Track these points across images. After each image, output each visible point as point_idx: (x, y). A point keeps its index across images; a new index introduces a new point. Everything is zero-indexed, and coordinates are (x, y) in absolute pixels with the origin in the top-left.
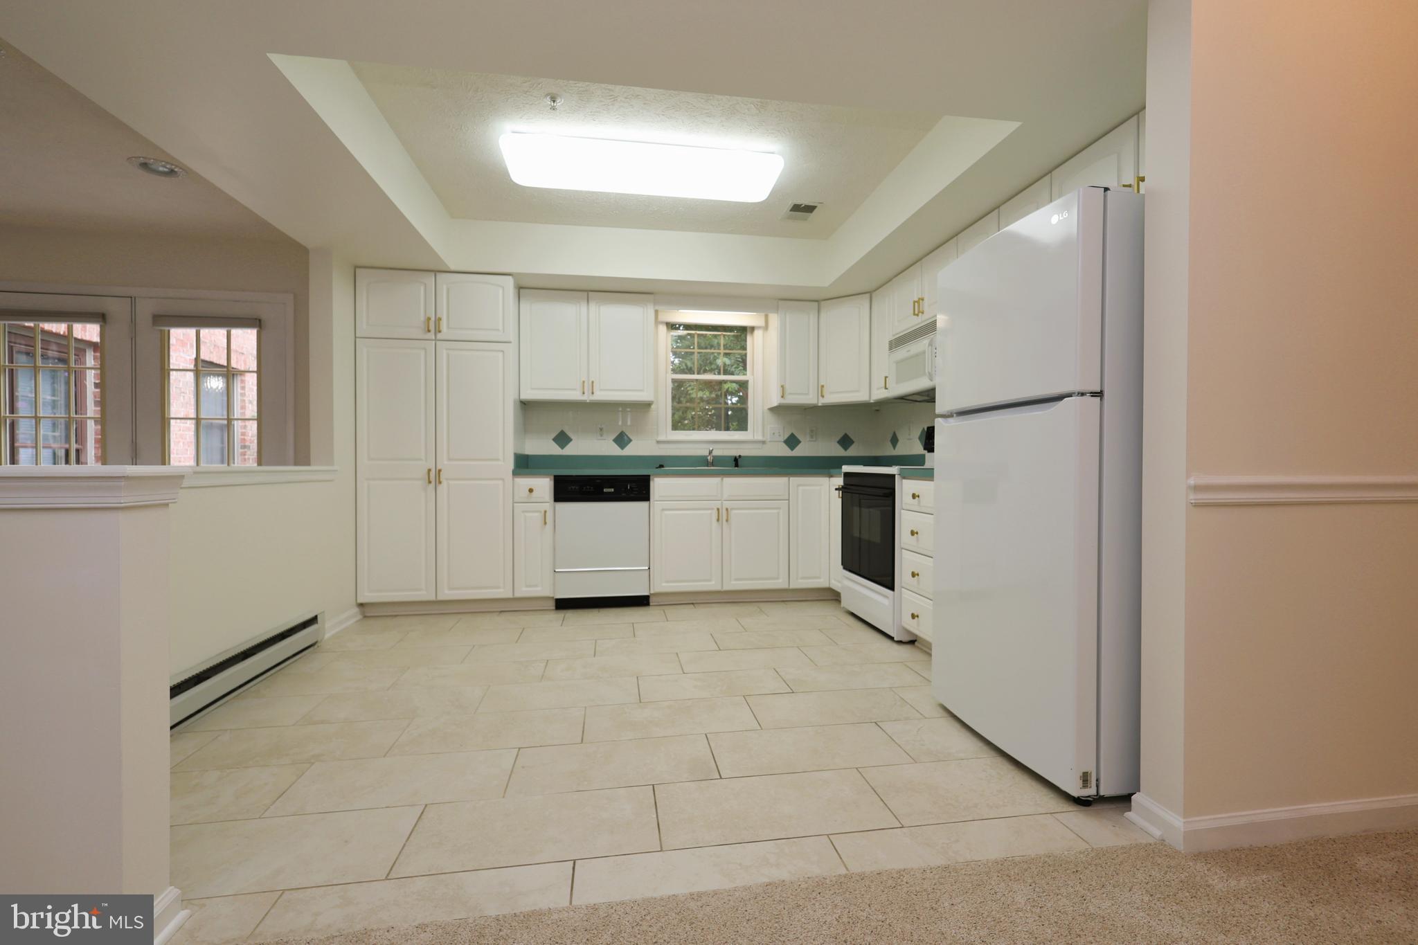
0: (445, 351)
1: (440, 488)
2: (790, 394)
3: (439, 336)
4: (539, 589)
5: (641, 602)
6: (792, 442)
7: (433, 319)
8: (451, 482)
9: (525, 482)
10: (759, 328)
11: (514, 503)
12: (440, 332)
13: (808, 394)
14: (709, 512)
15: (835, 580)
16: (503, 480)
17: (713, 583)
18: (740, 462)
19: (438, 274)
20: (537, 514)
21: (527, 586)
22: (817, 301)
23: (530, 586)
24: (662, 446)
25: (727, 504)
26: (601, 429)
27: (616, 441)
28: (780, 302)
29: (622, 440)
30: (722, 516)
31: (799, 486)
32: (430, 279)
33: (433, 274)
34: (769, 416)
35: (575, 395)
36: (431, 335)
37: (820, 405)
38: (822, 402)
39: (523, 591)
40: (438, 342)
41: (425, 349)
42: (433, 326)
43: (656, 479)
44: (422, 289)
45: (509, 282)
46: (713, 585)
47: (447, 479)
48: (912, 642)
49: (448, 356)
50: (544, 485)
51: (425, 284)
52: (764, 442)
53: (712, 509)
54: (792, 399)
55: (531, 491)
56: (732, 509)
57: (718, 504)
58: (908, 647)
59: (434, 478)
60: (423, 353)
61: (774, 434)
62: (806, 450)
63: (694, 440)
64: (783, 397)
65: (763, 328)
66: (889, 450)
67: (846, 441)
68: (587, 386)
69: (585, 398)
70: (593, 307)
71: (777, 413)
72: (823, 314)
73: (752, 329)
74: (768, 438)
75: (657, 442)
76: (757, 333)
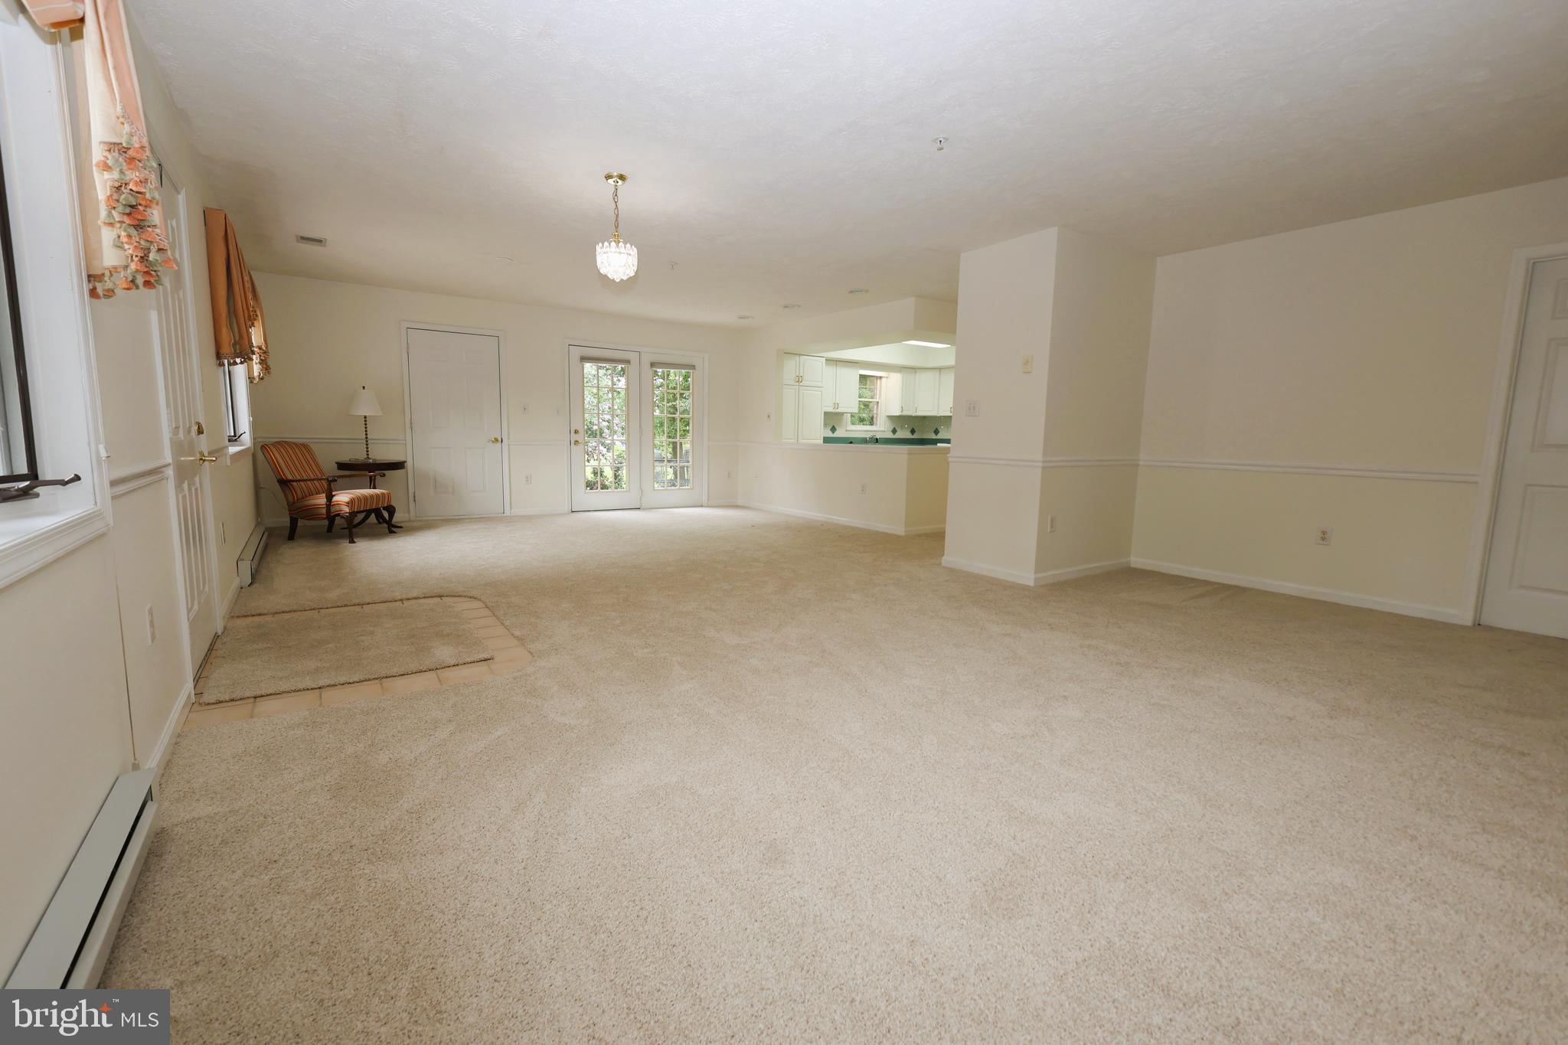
2: (906, 410)
6: (894, 431)
7: (799, 376)
10: (885, 377)
12: (801, 382)
18: (878, 441)
19: (801, 356)
22: (914, 369)
24: (847, 432)
28: (902, 369)
32: (797, 358)
33: (798, 355)
34: (887, 419)
35: (832, 409)
36: (798, 384)
37: (914, 415)
40: (800, 387)
45: (824, 360)
51: (796, 360)
52: (884, 431)
54: (906, 413)
61: (887, 427)
62: (900, 435)
63: (861, 430)
64: (902, 412)
65: (887, 378)
66: (934, 437)
67: (913, 432)
68: (836, 405)
69: (834, 411)
70: (839, 369)
71: (891, 418)
72: (918, 374)
73: (881, 378)
74: (884, 429)
75: (846, 430)
76: (884, 380)
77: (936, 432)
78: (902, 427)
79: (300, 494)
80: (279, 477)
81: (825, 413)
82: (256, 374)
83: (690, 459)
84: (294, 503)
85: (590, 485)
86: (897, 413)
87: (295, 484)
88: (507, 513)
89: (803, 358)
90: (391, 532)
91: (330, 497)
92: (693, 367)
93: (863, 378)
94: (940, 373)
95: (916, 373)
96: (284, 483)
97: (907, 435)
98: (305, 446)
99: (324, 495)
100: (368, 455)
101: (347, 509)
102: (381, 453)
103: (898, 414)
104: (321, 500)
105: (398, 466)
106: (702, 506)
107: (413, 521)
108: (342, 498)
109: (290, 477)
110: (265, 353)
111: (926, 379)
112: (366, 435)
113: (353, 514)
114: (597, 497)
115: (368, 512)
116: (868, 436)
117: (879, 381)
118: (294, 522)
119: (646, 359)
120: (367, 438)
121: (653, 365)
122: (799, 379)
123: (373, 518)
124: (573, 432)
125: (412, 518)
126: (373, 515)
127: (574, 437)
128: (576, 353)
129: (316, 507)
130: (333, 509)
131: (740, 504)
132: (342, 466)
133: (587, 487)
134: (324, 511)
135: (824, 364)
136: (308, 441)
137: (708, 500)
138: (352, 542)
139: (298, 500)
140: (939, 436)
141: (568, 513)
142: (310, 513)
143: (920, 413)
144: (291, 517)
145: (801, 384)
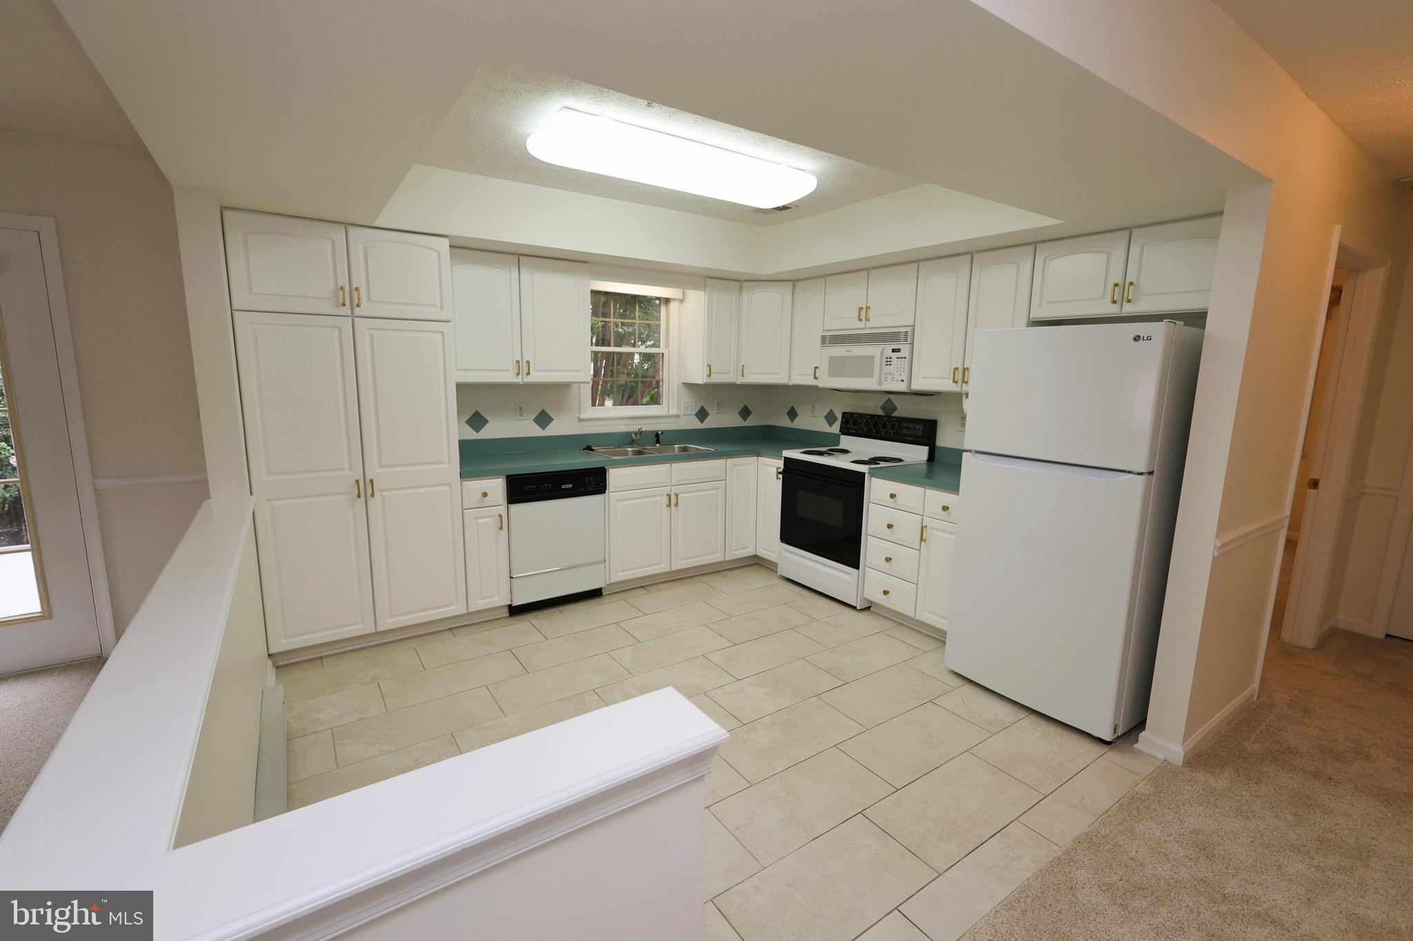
0: (367, 332)
1: (371, 502)
2: (715, 373)
3: (358, 311)
4: (496, 598)
5: (596, 594)
6: (702, 414)
7: (347, 289)
8: (384, 493)
9: (476, 486)
10: (675, 300)
11: (463, 509)
12: (358, 306)
13: (729, 373)
14: (660, 498)
15: (762, 548)
16: (449, 484)
17: (663, 565)
18: (661, 438)
19: (352, 230)
20: (489, 520)
21: (482, 599)
22: (740, 282)
23: (485, 598)
24: (583, 424)
25: (675, 490)
26: (521, 409)
27: (537, 420)
28: (707, 280)
29: (543, 419)
30: (672, 501)
31: (734, 466)
32: (338, 234)
33: (343, 228)
34: (683, 389)
35: (509, 377)
36: (346, 310)
37: (738, 383)
38: (740, 381)
39: (478, 604)
40: (357, 320)
41: (339, 328)
42: (349, 298)
43: (610, 470)
44: (329, 245)
45: (446, 242)
46: (663, 567)
47: (380, 491)
48: (868, 608)
49: (372, 336)
50: (497, 487)
51: (333, 241)
52: (678, 416)
53: (662, 495)
54: (716, 379)
55: (485, 495)
56: (680, 493)
57: (667, 490)
58: (866, 613)
59: (365, 489)
60: (335, 332)
61: (687, 408)
62: (713, 422)
63: (614, 417)
64: (709, 375)
65: (681, 303)
66: (785, 422)
67: (745, 413)
68: (523, 366)
69: (519, 380)
70: (525, 274)
71: (690, 387)
72: (745, 295)
73: (667, 301)
74: (682, 413)
75: (580, 420)
76: (673, 305)
77: (792, 414)
78: (720, 406)
81: (460, 387)
86: (700, 378)
89: (359, 233)
93: (602, 301)
94: (794, 289)
95: (741, 289)
97: (735, 422)
103: (702, 382)
111: (762, 306)
117: (663, 308)
135: (446, 255)
140: (798, 424)
143: (751, 379)
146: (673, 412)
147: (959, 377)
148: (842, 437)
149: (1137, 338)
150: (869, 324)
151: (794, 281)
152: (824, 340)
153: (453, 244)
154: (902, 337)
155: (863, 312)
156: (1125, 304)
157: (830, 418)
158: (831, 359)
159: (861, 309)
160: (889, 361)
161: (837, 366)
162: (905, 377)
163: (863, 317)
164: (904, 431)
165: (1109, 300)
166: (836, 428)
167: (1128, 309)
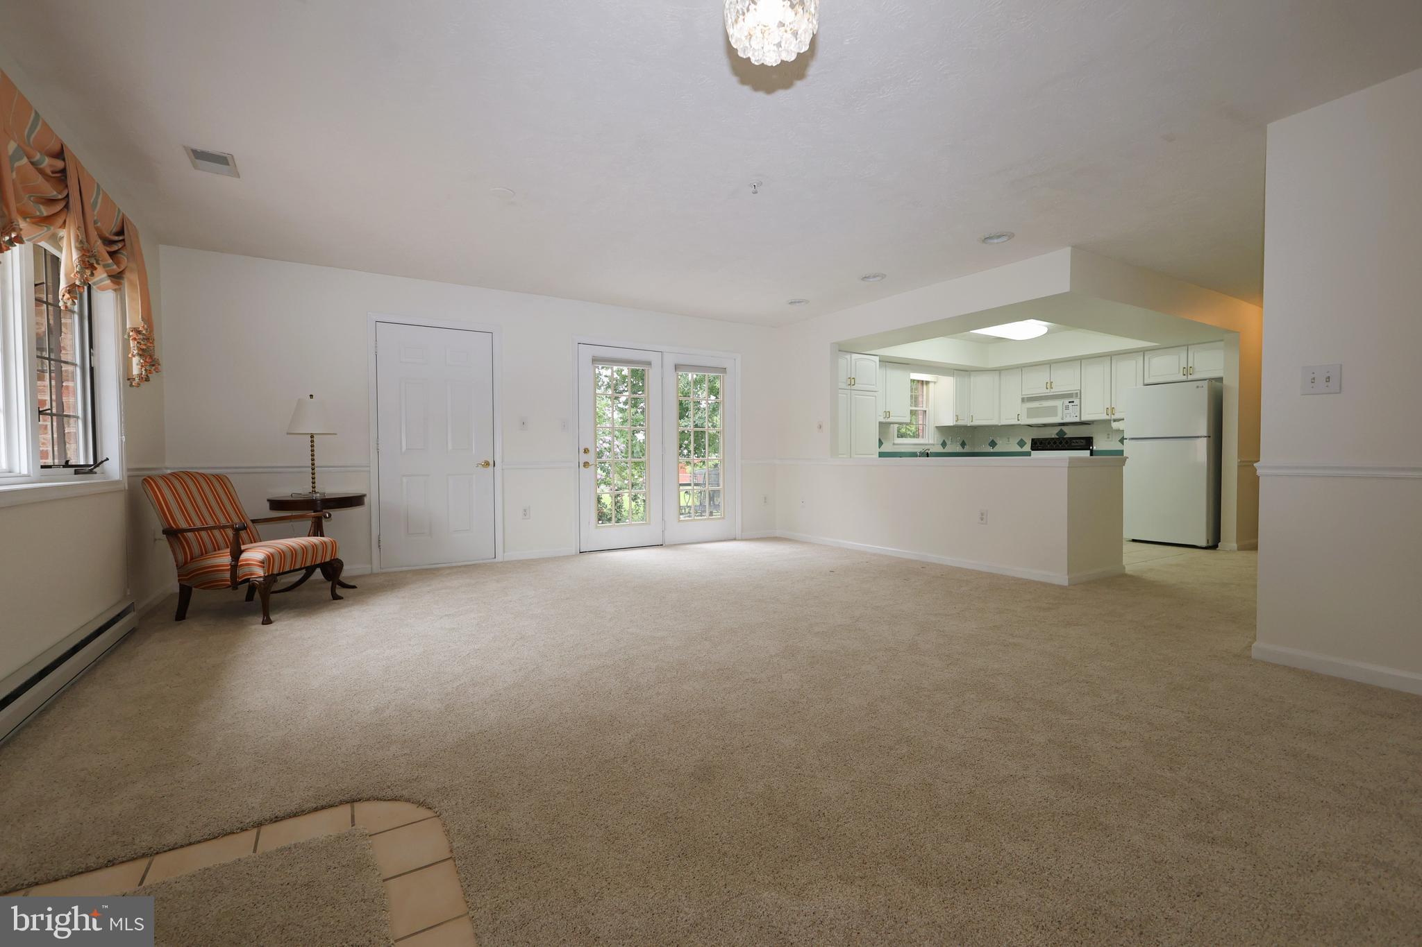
0: (854, 396)
2: (959, 419)
6: (944, 444)
7: (852, 378)
10: (932, 382)
12: (854, 384)
13: (964, 420)
19: (852, 354)
22: (968, 371)
24: (895, 446)
28: (955, 371)
32: (848, 356)
33: (850, 354)
34: (935, 429)
36: (850, 386)
37: (968, 425)
38: (970, 424)
40: (852, 391)
41: (847, 395)
45: (877, 359)
49: (855, 398)
51: (846, 359)
52: (934, 445)
54: (961, 423)
61: (937, 439)
62: (949, 447)
63: (907, 444)
64: (955, 421)
65: (935, 383)
66: (991, 449)
67: (963, 444)
68: (888, 414)
69: (885, 420)
70: (892, 370)
71: (940, 428)
72: (972, 378)
73: (927, 383)
74: (935, 443)
75: (894, 444)
76: (931, 385)
77: (993, 444)
78: (952, 438)
79: (196, 550)
80: (166, 526)
81: (880, 423)
82: (136, 370)
83: (721, 483)
84: (186, 563)
85: (602, 517)
86: (950, 422)
87: (190, 535)
88: (499, 558)
89: (855, 356)
90: (336, 597)
91: (236, 553)
92: (724, 370)
94: (1000, 373)
95: (970, 375)
96: (173, 534)
97: (959, 449)
98: (221, 479)
99: (229, 550)
100: (314, 487)
101: (260, 572)
102: (332, 487)
103: (952, 425)
104: (225, 559)
105: (355, 501)
106: (735, 539)
107: (377, 575)
108: (254, 555)
109: (183, 525)
110: (148, 339)
111: (981, 383)
112: (313, 460)
113: (271, 578)
114: (610, 534)
115: (310, 570)
116: (918, 450)
117: (925, 387)
118: (185, 593)
119: (670, 361)
120: (313, 464)
121: (677, 367)
122: (852, 382)
123: (318, 575)
124: (582, 451)
125: (376, 569)
126: (318, 570)
127: (584, 458)
128: (587, 353)
129: (216, 570)
130: (240, 572)
131: (778, 535)
132: (276, 504)
133: (599, 520)
134: (228, 575)
135: (878, 365)
136: (229, 471)
137: (742, 532)
138: (267, 621)
139: (192, 559)
140: (997, 449)
141: (575, 556)
142: (206, 580)
143: (976, 423)
144: (180, 585)
145: (853, 387)
146: (931, 442)
147: (1109, 412)
148: (1032, 452)
149: (1198, 387)
150: (1052, 390)
151: (999, 371)
152: (1023, 400)
153: (881, 359)
154: (1074, 395)
155: (1049, 384)
156: (1189, 376)
157: (1021, 443)
158: (1028, 409)
159: (1047, 383)
160: (1067, 408)
161: (1031, 413)
162: (1078, 414)
163: (1048, 387)
164: (1073, 444)
165: (1182, 373)
166: (1027, 448)
167: (1190, 377)
